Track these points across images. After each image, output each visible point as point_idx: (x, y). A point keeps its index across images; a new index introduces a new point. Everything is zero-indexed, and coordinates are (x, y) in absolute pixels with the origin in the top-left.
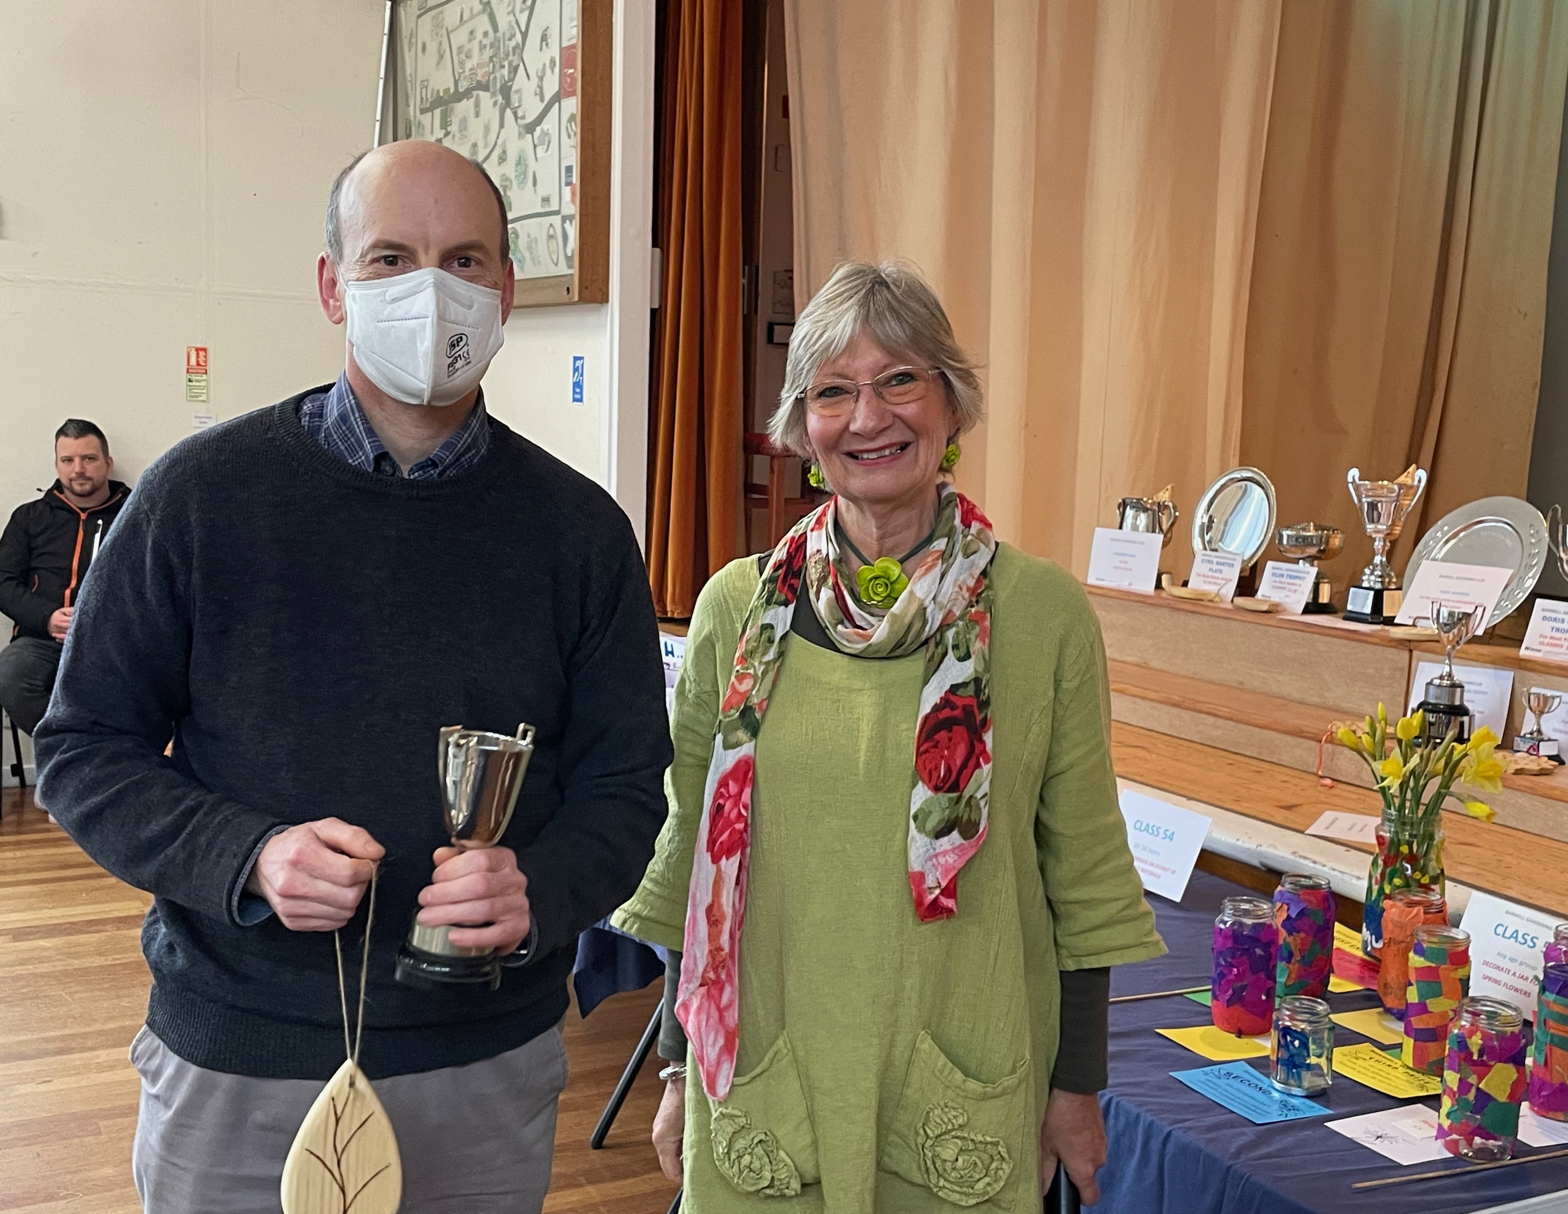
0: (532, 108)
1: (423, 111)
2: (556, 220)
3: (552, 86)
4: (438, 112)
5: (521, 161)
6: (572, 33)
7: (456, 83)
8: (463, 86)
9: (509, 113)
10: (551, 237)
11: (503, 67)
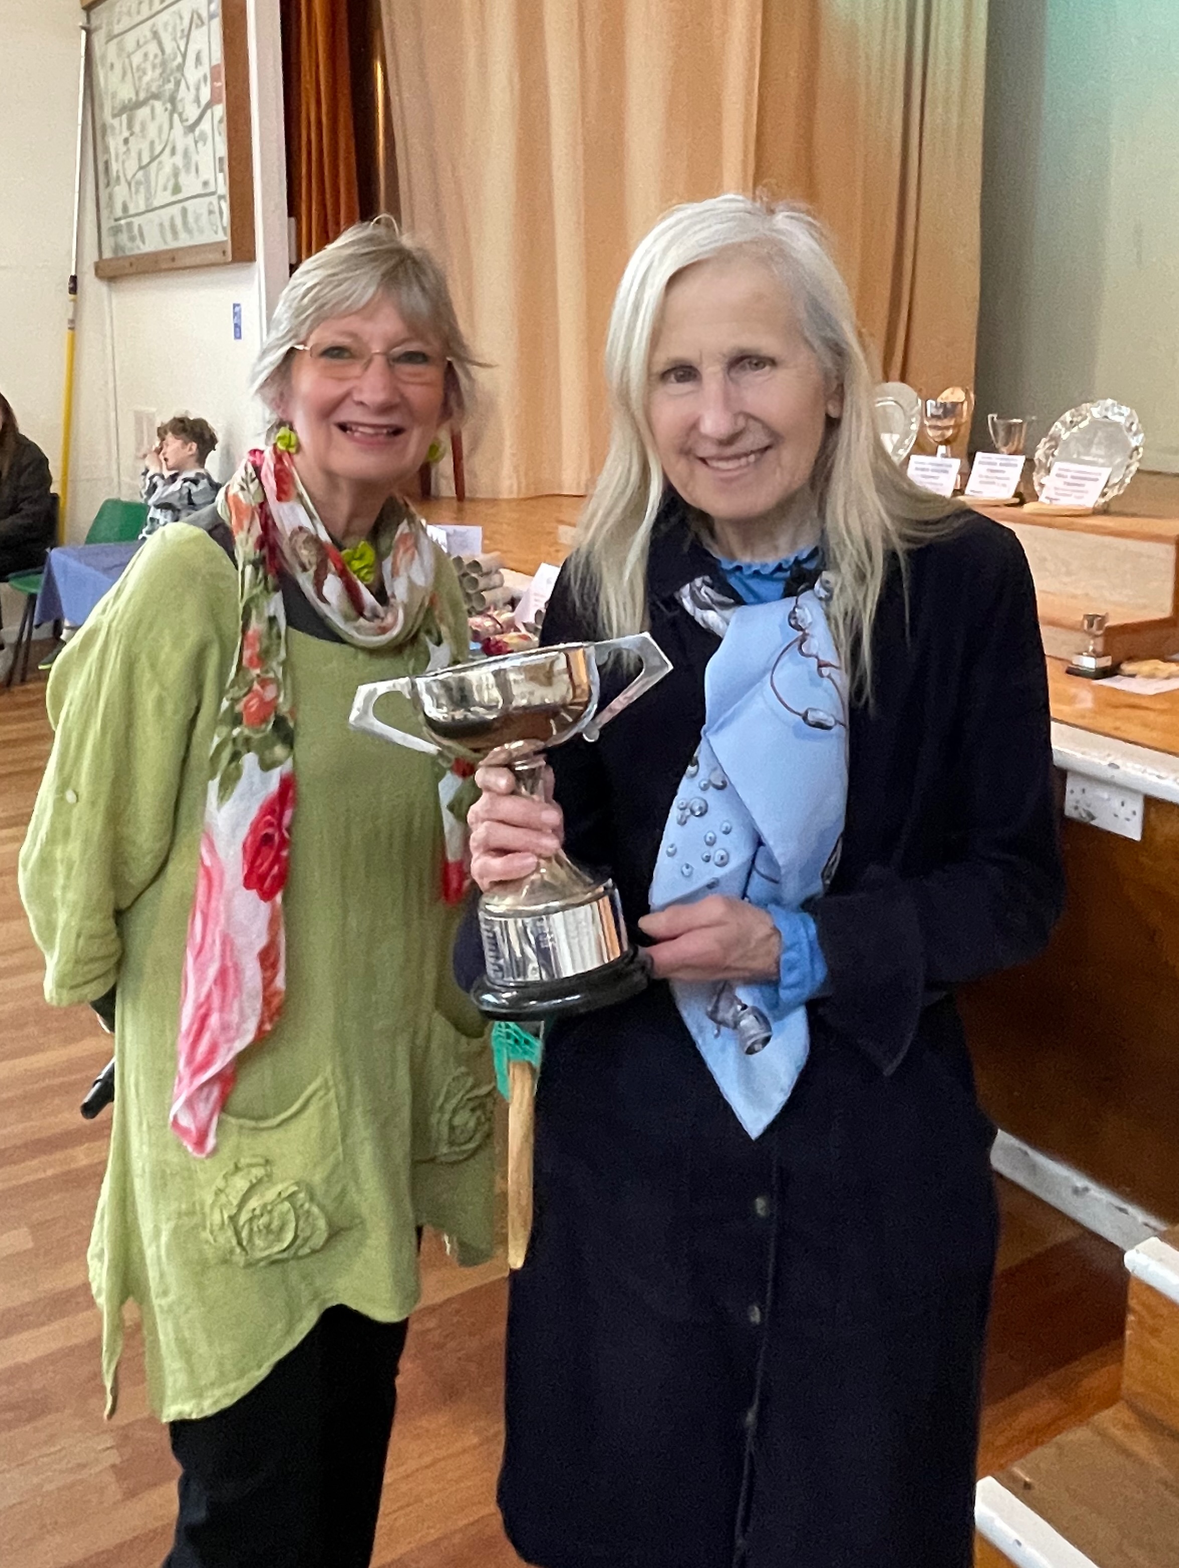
0: (192, 113)
1: (114, 116)
2: (214, 199)
3: (206, 94)
4: (124, 117)
5: (186, 154)
6: (217, 55)
7: (137, 94)
8: (142, 96)
9: (176, 116)
10: (211, 212)
11: (169, 81)
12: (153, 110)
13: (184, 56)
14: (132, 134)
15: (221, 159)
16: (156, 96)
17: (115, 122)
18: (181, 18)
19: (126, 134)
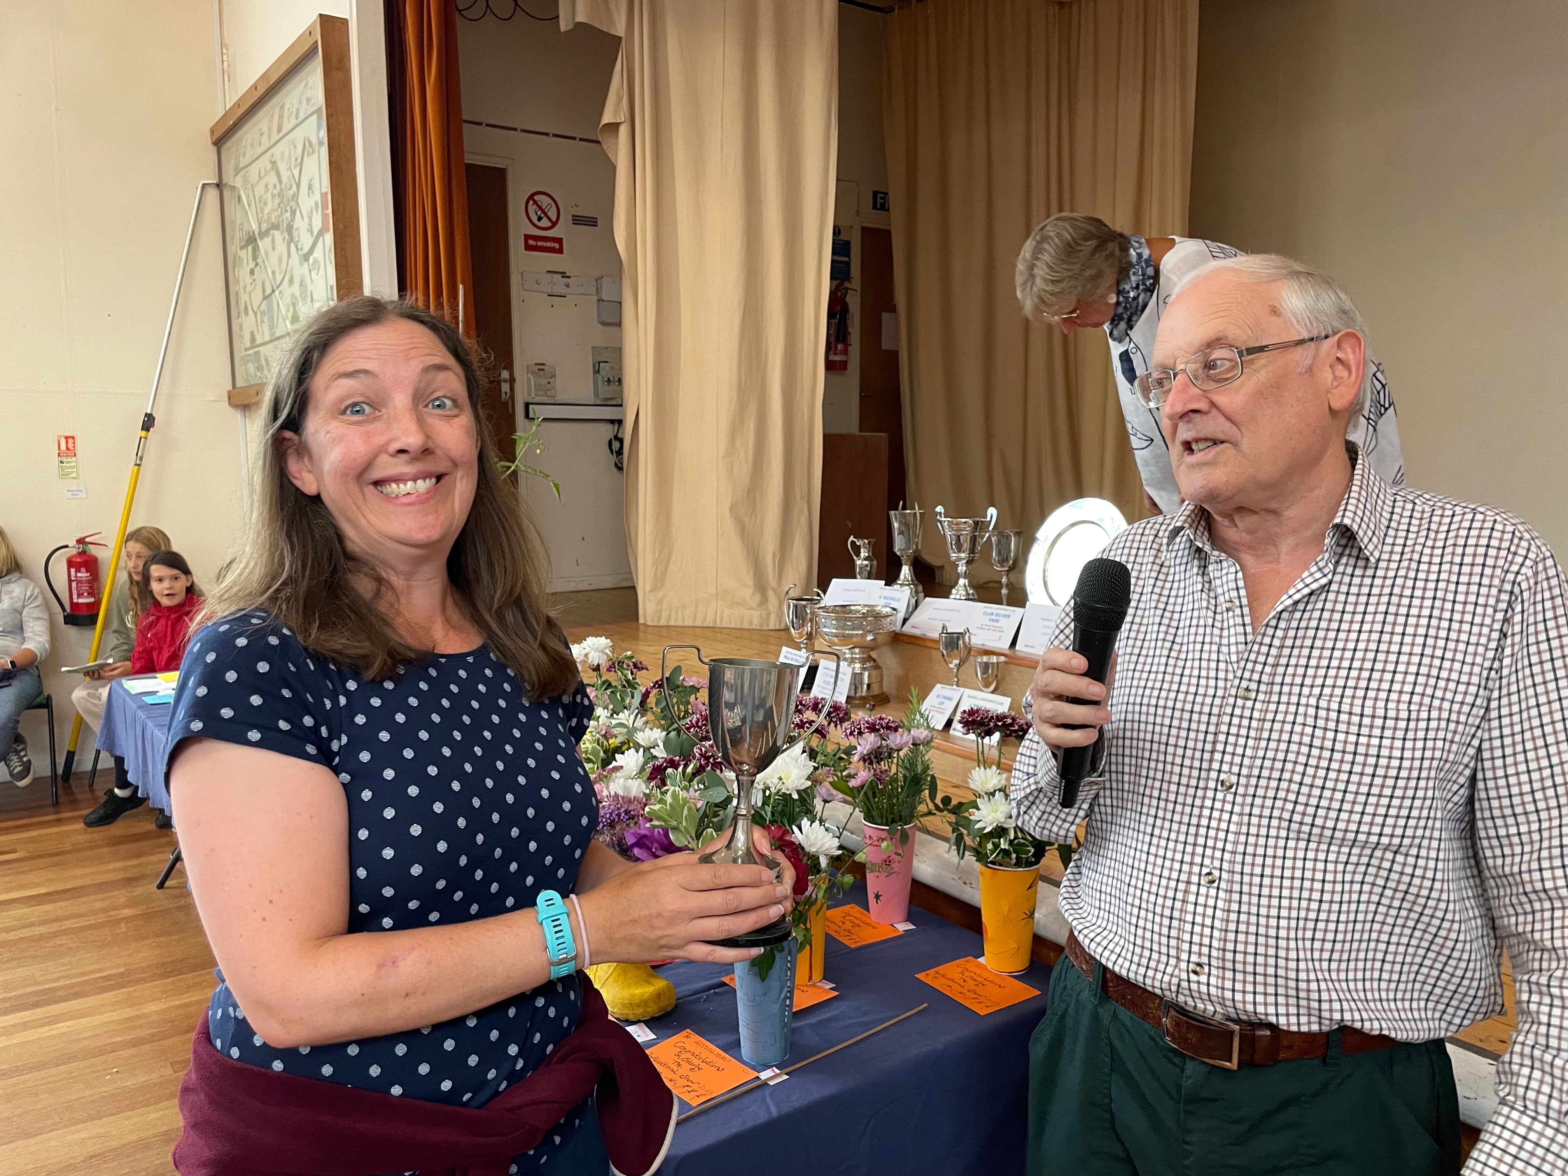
0: (306, 243)
1: (241, 248)
3: (317, 224)
4: (250, 248)
5: (302, 282)
6: (326, 183)
7: (260, 225)
8: (264, 227)
9: (293, 246)
11: (286, 211)
12: (273, 241)
13: (298, 185)
14: (257, 265)
15: (332, 287)
16: (276, 227)
17: (243, 254)
18: (295, 147)
19: (252, 265)
